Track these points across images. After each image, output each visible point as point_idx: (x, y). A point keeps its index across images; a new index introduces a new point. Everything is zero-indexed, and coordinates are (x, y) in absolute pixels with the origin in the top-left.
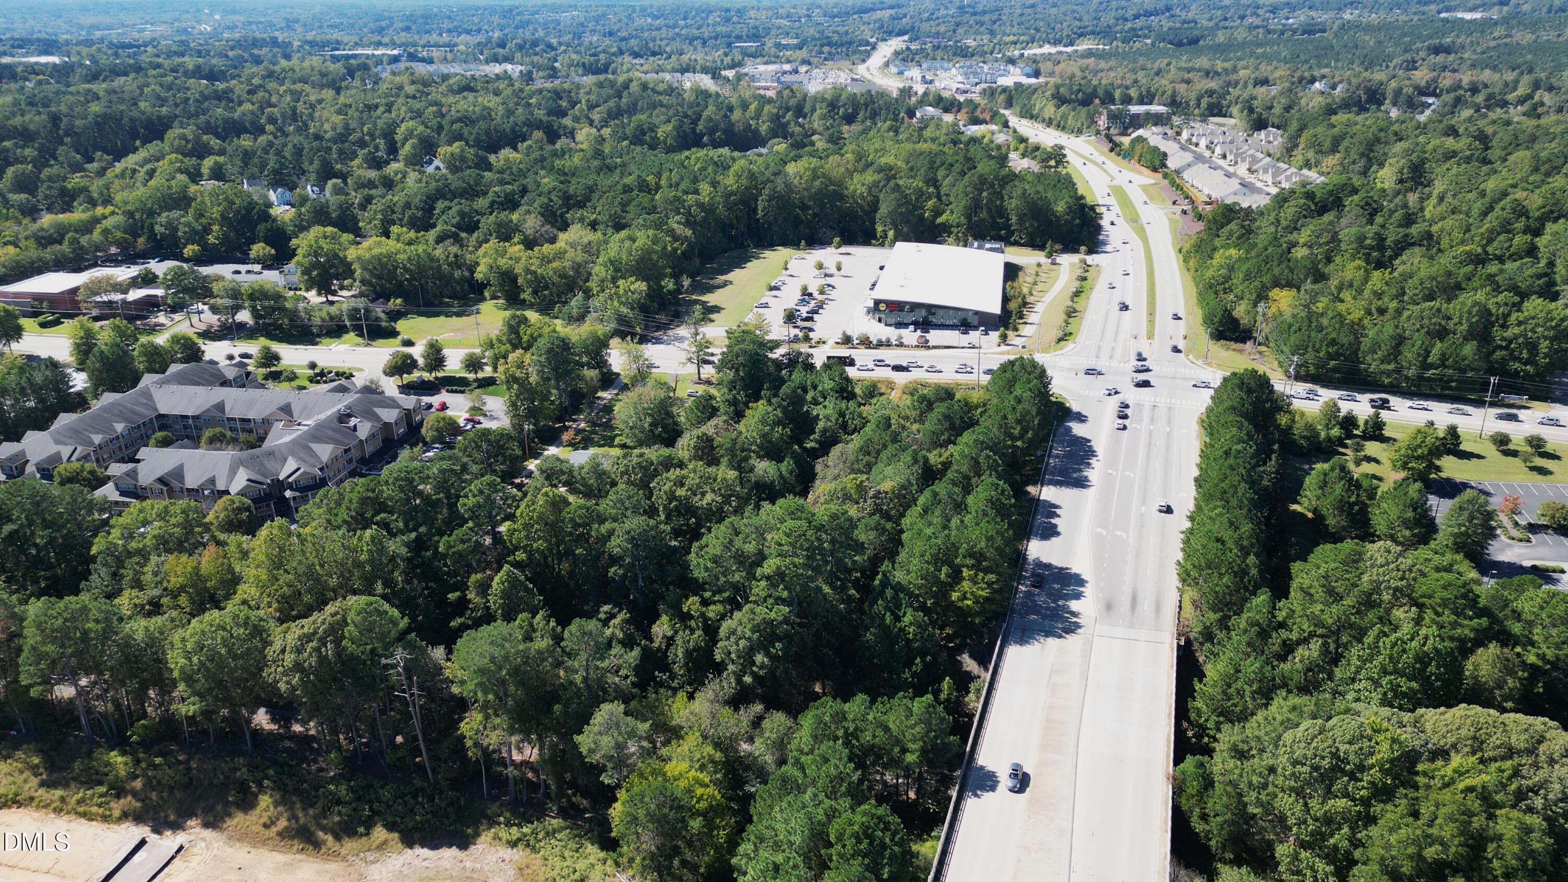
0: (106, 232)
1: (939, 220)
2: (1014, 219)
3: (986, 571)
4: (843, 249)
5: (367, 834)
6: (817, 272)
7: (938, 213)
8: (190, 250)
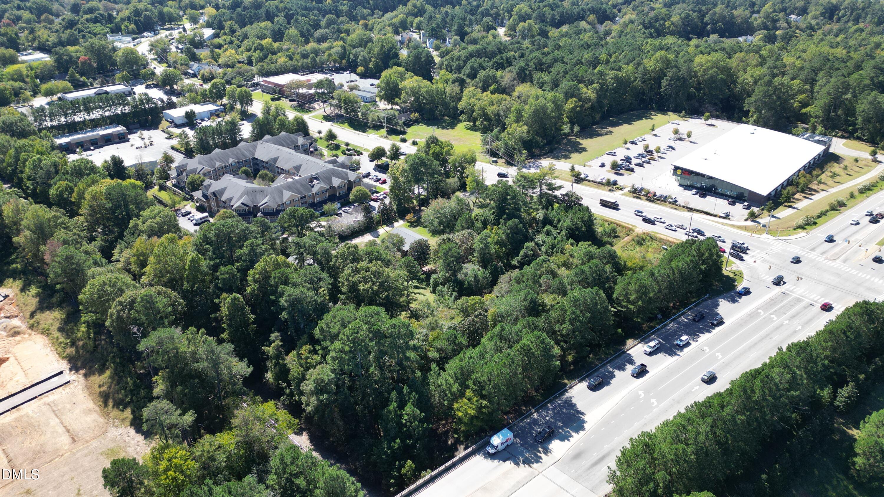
0: (330, 55)
1: (803, 111)
2: (860, 120)
3: (483, 397)
4: (710, 121)
5: (123, 411)
6: (673, 136)
7: (805, 105)
8: (360, 69)
